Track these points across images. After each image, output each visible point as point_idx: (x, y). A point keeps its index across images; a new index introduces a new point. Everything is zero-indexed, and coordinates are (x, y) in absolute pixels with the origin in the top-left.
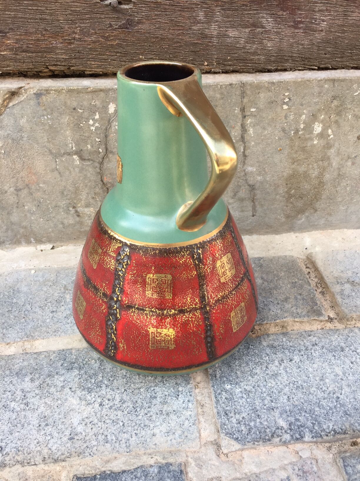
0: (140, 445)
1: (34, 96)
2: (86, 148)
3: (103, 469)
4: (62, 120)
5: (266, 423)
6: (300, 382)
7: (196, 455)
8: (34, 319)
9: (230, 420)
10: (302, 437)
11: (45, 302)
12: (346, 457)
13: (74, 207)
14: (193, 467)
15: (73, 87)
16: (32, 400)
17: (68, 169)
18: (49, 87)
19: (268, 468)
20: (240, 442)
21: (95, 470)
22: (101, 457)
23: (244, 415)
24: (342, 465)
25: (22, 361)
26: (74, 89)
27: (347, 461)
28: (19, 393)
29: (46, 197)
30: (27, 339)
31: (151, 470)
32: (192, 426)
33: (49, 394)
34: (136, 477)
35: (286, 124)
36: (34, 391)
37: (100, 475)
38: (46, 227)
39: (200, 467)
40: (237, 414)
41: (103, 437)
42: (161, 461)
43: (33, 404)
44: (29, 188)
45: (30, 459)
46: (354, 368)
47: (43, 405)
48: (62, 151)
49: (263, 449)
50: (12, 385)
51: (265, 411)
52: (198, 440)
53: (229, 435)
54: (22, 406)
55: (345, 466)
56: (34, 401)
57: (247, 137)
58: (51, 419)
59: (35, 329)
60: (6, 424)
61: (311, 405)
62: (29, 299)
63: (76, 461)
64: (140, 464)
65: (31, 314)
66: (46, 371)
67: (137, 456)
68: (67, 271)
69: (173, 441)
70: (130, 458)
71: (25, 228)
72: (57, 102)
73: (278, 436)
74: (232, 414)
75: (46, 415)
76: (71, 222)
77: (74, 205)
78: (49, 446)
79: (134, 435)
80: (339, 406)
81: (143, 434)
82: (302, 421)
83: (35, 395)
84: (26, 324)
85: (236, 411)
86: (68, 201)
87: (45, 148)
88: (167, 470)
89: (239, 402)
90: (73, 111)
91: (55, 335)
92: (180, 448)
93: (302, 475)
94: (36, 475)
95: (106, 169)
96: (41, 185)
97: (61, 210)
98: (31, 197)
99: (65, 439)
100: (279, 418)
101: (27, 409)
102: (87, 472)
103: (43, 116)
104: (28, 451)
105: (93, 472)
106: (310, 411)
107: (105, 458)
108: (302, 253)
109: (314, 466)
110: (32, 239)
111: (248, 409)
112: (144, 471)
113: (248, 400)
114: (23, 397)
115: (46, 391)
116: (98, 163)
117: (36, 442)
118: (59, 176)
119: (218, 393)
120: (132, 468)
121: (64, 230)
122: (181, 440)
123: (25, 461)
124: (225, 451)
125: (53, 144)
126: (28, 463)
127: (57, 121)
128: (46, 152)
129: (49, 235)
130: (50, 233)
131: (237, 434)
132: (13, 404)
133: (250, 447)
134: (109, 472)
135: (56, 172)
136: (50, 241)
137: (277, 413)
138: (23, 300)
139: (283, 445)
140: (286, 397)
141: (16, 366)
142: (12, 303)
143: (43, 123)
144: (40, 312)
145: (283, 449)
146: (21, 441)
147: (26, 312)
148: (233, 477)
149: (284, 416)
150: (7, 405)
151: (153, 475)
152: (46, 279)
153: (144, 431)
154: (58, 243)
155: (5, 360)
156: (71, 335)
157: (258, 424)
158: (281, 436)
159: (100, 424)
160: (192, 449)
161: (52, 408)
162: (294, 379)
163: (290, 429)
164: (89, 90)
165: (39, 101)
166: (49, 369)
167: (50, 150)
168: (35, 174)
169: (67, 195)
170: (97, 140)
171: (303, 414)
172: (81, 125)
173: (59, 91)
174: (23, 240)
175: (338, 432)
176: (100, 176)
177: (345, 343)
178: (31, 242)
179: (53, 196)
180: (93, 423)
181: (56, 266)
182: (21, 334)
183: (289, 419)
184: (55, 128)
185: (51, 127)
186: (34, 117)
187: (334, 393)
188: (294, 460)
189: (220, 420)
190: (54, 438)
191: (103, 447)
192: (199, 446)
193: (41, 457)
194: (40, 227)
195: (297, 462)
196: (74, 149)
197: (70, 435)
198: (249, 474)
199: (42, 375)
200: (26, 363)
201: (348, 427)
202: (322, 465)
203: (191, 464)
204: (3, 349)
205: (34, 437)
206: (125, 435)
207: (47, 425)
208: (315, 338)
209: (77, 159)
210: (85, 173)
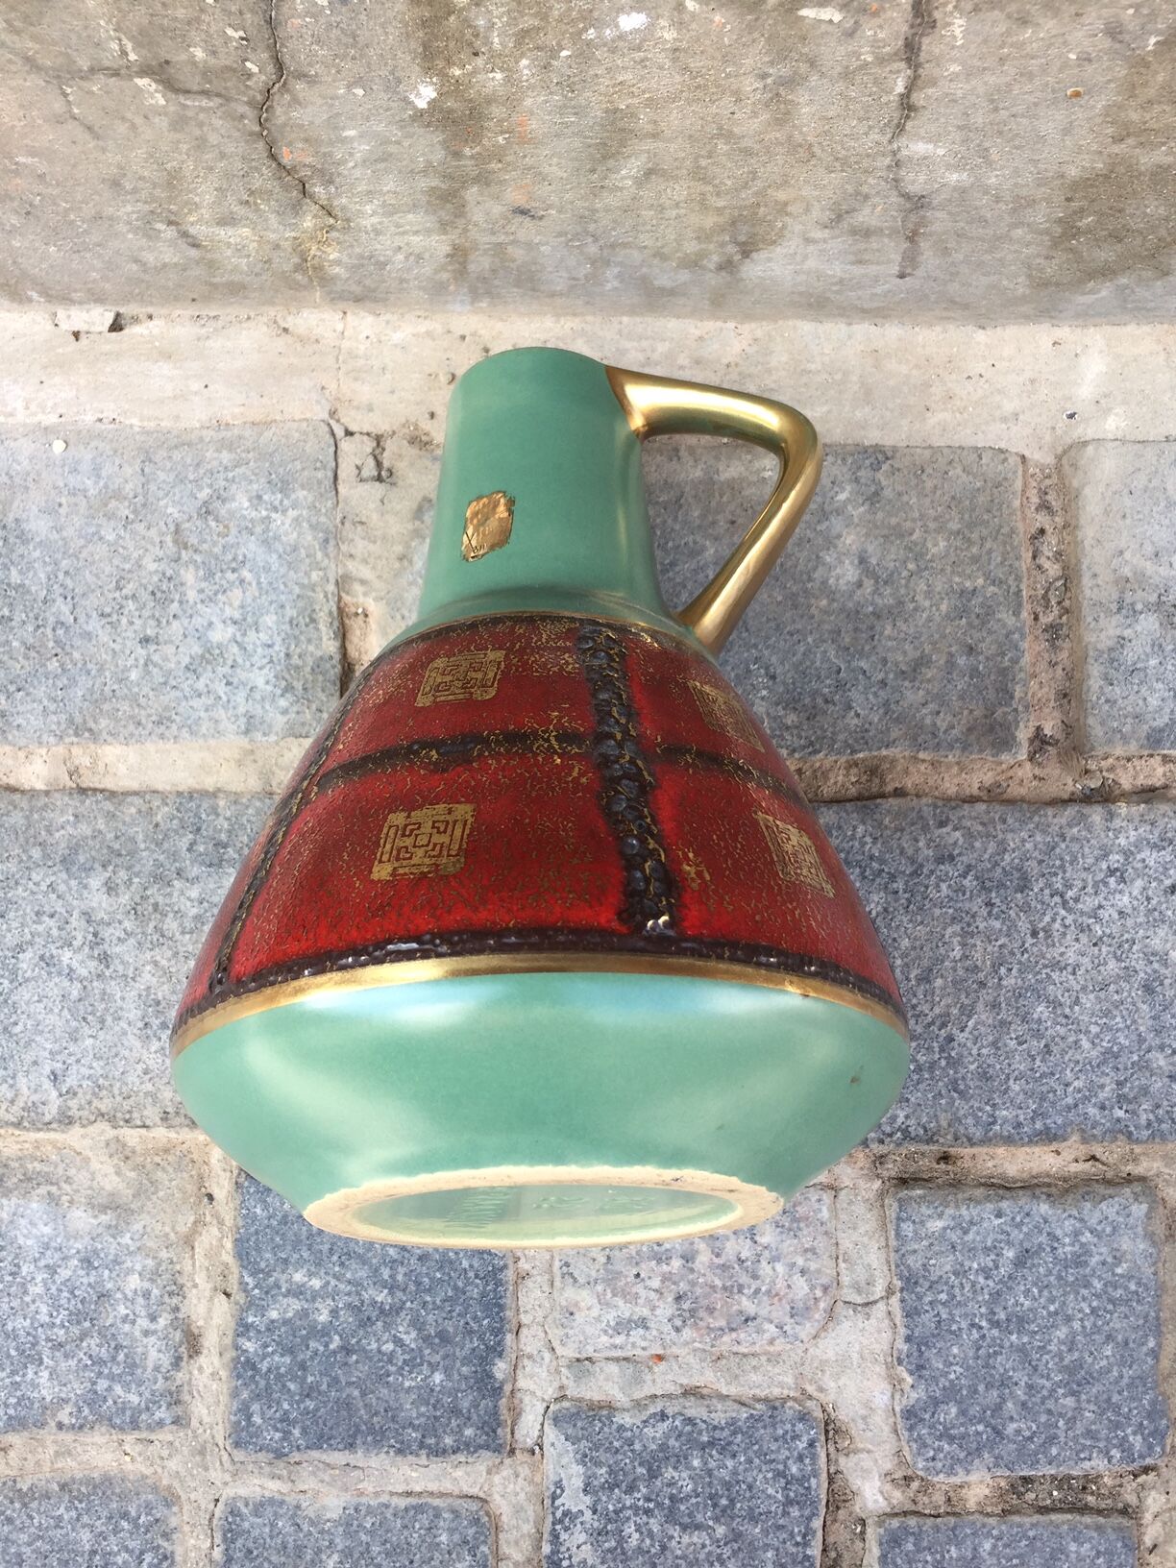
2: (184, 57)
8: (89, 666)
11: (117, 594)
12: (911, 1198)
13: (172, 223)
16: (118, 949)
17: (123, 119)
24: (894, 1215)
25: (72, 818)
27: (909, 1210)
28: (76, 921)
29: (53, 191)
30: (75, 740)
33: (163, 936)
35: (1131, 11)
36: (120, 922)
38: (76, 266)
43: (122, 962)
45: (129, 1112)
46: (1035, 949)
47: (148, 968)
48: (84, 62)
50: (54, 896)
54: (93, 964)
55: (899, 1219)
57: (928, 45)
59: (96, 704)
60: (56, 1011)
65: (77, 642)
66: (147, 860)
68: (177, 455)
75: (160, 996)
76: (171, 257)
77: (173, 218)
80: (943, 1063)
83: (123, 935)
84: (66, 682)
86: (144, 207)
91: (162, 736)
93: (787, 1225)
94: (149, 1148)
95: (285, 125)
96: (21, 159)
97: (122, 228)
101: (108, 974)
104: (124, 1090)
109: (824, 1209)
114: (91, 937)
115: (152, 925)
116: (249, 103)
117: (140, 1067)
118: (87, 136)
121: (147, 277)
123: (119, 1115)
125: (34, 38)
126: (127, 1121)
128: (10, 61)
129: (91, 286)
130: (94, 281)
132: (66, 956)
135: (73, 128)
136: (99, 298)
138: (42, 576)
141: (57, 835)
142: (9, 585)
144: (104, 637)
146: (102, 1063)
147: (60, 632)
150: (52, 956)
152: (106, 486)
155: (22, 809)
156: (212, 742)
166: (155, 856)
167: (28, 60)
169: (135, 191)
170: (230, 32)
175: (913, 1135)
176: (261, 145)
177: (1041, 862)
179: (79, 189)
181: (136, 423)
182: (54, 718)
187: (944, 1025)
193: (158, 1110)
194: (52, 266)
196: (132, 57)
199: (136, 874)
200: (85, 829)
201: (944, 1124)
202: (845, 1205)
204: (10, 762)
205: (135, 1054)
209: (152, 89)
210: (197, 132)
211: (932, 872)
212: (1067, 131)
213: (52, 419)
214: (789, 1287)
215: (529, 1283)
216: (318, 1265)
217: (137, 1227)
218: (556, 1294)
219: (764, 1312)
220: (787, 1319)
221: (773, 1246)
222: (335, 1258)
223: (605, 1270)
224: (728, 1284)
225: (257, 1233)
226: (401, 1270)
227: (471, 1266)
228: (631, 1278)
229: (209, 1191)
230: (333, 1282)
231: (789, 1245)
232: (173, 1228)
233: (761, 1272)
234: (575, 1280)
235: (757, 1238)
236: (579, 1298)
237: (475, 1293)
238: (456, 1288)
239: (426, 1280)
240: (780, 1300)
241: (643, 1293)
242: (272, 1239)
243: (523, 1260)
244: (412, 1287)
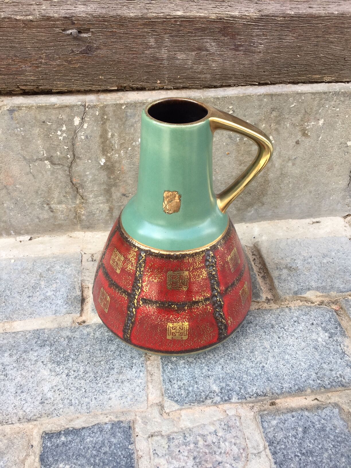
0: (98, 407)
1: (7, 112)
2: (55, 155)
3: (67, 427)
4: (33, 132)
5: (202, 388)
6: (233, 355)
7: (143, 415)
8: (13, 304)
9: (173, 386)
10: (230, 399)
11: (23, 288)
12: (264, 414)
13: (48, 204)
14: (140, 424)
15: (42, 104)
16: (10, 372)
17: (41, 173)
18: (21, 104)
19: (200, 423)
20: (179, 403)
21: (61, 427)
22: (66, 417)
23: (185, 382)
24: (260, 421)
25: (2, 339)
26: (43, 106)
27: (264, 418)
29: (23, 196)
30: (6, 321)
31: (106, 426)
32: (142, 391)
34: (93, 433)
36: (12, 364)
37: (64, 431)
38: (24, 221)
39: (145, 423)
40: (179, 381)
41: (68, 401)
42: (114, 419)
43: (11, 375)
44: (7, 188)
45: (8, 419)
46: (280, 342)
47: (19, 376)
48: (35, 158)
49: (197, 409)
51: (202, 378)
52: (145, 402)
53: (170, 398)
54: (2, 377)
55: (262, 421)
56: (12, 373)
58: (26, 388)
59: (14, 312)
61: (240, 373)
62: (9, 286)
63: (45, 420)
64: (96, 422)
65: (11, 299)
66: (22, 347)
67: (96, 415)
68: (42, 260)
69: (126, 403)
70: (90, 418)
71: (5, 222)
72: (28, 116)
73: (210, 398)
74: (175, 381)
75: (22, 384)
76: (46, 216)
77: (48, 203)
78: (24, 409)
79: (93, 399)
80: (263, 373)
81: (101, 398)
82: (231, 386)
83: (13, 368)
84: (6, 308)
85: (179, 378)
86: (42, 199)
87: (19, 155)
88: (118, 427)
89: (182, 372)
90: (42, 123)
91: (31, 317)
92: (130, 409)
93: (226, 429)
94: (13, 432)
95: (74, 172)
96: (17, 186)
97: (36, 207)
98: (9, 196)
99: (37, 403)
100: (213, 384)
101: (6, 379)
102: (54, 429)
103: (17, 128)
104: (7, 413)
105: (59, 429)
106: (239, 378)
107: (69, 418)
108: (250, 242)
109: (237, 422)
110: (12, 232)
111: (188, 377)
112: (100, 427)
113: (189, 370)
114: (3, 369)
115: (22, 364)
116: (67, 166)
117: (13, 405)
118: (33, 178)
119: (165, 364)
120: (90, 425)
121: (40, 224)
122: (132, 403)
123: (4, 421)
124: (167, 411)
125: (26, 151)
126: (6, 423)
127: (29, 132)
128: (20, 158)
129: (26, 228)
130: (27, 226)
131: (177, 397)
133: (187, 407)
134: (71, 429)
135: (30, 176)
136: (27, 233)
137: (212, 380)
138: (4, 286)
139: (214, 406)
140: (221, 367)
143: (16, 134)
144: (18, 297)
145: (214, 408)
147: (6, 297)
148: (171, 431)
149: (217, 382)
151: (107, 430)
152: (23, 268)
153: (102, 397)
154: (35, 235)
156: (45, 317)
157: (195, 388)
158: (213, 398)
159: (66, 391)
160: (139, 410)
161: (27, 378)
162: (229, 352)
163: (221, 393)
164: (56, 106)
165: (12, 116)
166: (25, 346)
167: (24, 157)
168: (12, 177)
169: (41, 194)
170: (65, 147)
171: (233, 380)
172: (50, 135)
173: (29, 108)
174: (3, 232)
175: (259, 394)
176: (69, 178)
177: (275, 321)
178: (11, 234)
179: (29, 195)
180: (61, 390)
181: (33, 256)
183: (221, 384)
184: (28, 138)
185: (24, 137)
186: (8, 130)
187: (261, 363)
188: (222, 417)
189: (164, 386)
190: (28, 402)
191: (68, 409)
192: (146, 407)
193: (17, 418)
194: (18, 221)
195: (224, 419)
196: (45, 155)
197: (41, 400)
198: (184, 429)
199: (19, 351)
200: (5, 341)
201: (268, 390)
202: (244, 421)
203: (138, 421)
205: (12, 402)
206: (87, 399)
207: (22, 392)
208: (251, 317)
209: (48, 164)
210: (56, 176)
211: (247, 326)
212: (229, 163)
213: (12, 257)
214: (231, 450)
215: (142, 459)
216: (68, 460)
217: (5, 459)
218: (152, 462)
219: (224, 460)
220: (233, 462)
221: (224, 436)
222: (74, 457)
223: (168, 450)
224: (211, 451)
225: (47, 452)
226: (98, 458)
227: (122, 454)
228: (177, 453)
229: (32, 444)
230: (74, 466)
231: (228, 436)
232: (18, 458)
233: (221, 446)
234: (158, 455)
235: (217, 434)
236: (160, 462)
237: (124, 463)
238: (117, 462)
239: (106, 461)
240: (229, 455)
241: (182, 458)
242: (53, 454)
243: (140, 451)
244: (101, 464)
